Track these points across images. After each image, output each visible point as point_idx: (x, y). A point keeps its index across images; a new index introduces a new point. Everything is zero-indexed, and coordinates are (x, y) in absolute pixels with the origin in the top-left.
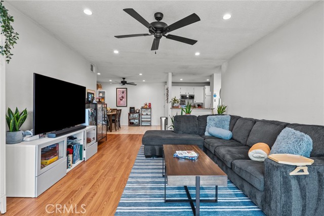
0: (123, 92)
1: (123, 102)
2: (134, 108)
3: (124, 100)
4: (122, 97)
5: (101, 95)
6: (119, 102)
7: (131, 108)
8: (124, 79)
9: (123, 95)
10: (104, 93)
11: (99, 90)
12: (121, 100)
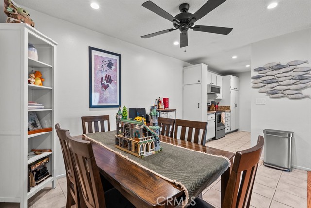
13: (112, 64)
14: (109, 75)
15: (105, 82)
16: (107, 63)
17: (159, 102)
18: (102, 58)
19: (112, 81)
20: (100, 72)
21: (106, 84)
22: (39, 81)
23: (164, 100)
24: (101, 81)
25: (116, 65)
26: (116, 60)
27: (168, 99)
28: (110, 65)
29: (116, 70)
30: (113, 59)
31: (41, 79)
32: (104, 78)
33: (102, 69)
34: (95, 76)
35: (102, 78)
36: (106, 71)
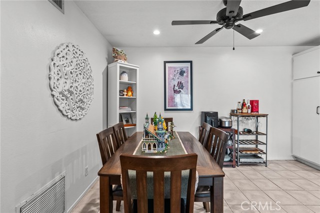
13: (184, 72)
14: (181, 82)
15: (177, 88)
16: (179, 71)
17: (244, 105)
18: (175, 68)
19: (183, 87)
20: (172, 80)
21: (178, 90)
22: (130, 93)
23: (252, 102)
24: (174, 88)
25: (188, 71)
26: (188, 67)
27: (257, 102)
28: (182, 73)
29: (187, 76)
30: (184, 67)
31: (131, 91)
32: (176, 85)
33: (174, 78)
34: (169, 84)
35: (174, 86)
36: (178, 78)
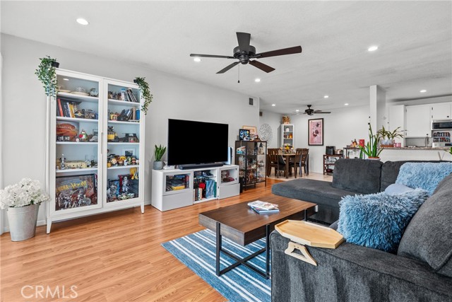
0: (318, 125)
1: (317, 139)
2: (333, 147)
3: (319, 136)
4: (317, 133)
5: (288, 130)
6: (312, 139)
7: (328, 148)
8: (309, 106)
9: (318, 129)
10: (291, 128)
11: (285, 124)
12: (315, 136)
